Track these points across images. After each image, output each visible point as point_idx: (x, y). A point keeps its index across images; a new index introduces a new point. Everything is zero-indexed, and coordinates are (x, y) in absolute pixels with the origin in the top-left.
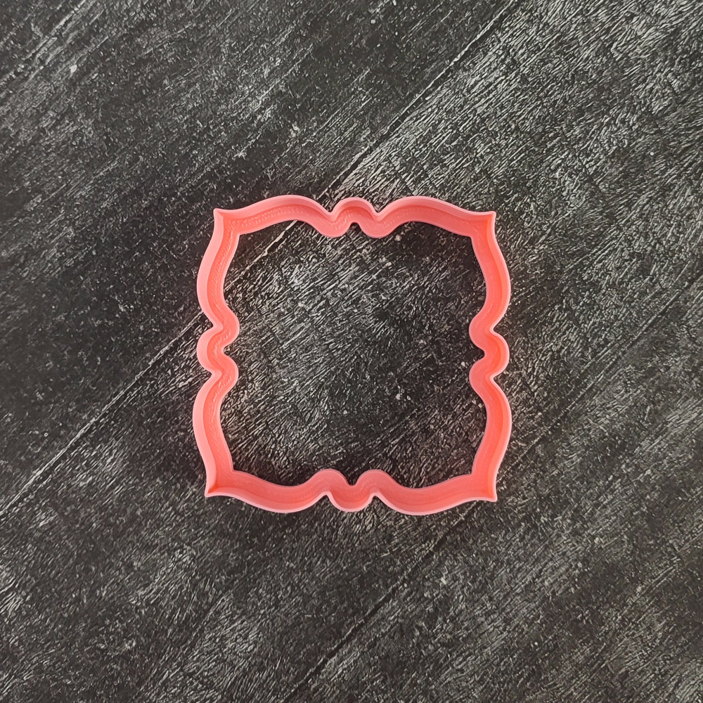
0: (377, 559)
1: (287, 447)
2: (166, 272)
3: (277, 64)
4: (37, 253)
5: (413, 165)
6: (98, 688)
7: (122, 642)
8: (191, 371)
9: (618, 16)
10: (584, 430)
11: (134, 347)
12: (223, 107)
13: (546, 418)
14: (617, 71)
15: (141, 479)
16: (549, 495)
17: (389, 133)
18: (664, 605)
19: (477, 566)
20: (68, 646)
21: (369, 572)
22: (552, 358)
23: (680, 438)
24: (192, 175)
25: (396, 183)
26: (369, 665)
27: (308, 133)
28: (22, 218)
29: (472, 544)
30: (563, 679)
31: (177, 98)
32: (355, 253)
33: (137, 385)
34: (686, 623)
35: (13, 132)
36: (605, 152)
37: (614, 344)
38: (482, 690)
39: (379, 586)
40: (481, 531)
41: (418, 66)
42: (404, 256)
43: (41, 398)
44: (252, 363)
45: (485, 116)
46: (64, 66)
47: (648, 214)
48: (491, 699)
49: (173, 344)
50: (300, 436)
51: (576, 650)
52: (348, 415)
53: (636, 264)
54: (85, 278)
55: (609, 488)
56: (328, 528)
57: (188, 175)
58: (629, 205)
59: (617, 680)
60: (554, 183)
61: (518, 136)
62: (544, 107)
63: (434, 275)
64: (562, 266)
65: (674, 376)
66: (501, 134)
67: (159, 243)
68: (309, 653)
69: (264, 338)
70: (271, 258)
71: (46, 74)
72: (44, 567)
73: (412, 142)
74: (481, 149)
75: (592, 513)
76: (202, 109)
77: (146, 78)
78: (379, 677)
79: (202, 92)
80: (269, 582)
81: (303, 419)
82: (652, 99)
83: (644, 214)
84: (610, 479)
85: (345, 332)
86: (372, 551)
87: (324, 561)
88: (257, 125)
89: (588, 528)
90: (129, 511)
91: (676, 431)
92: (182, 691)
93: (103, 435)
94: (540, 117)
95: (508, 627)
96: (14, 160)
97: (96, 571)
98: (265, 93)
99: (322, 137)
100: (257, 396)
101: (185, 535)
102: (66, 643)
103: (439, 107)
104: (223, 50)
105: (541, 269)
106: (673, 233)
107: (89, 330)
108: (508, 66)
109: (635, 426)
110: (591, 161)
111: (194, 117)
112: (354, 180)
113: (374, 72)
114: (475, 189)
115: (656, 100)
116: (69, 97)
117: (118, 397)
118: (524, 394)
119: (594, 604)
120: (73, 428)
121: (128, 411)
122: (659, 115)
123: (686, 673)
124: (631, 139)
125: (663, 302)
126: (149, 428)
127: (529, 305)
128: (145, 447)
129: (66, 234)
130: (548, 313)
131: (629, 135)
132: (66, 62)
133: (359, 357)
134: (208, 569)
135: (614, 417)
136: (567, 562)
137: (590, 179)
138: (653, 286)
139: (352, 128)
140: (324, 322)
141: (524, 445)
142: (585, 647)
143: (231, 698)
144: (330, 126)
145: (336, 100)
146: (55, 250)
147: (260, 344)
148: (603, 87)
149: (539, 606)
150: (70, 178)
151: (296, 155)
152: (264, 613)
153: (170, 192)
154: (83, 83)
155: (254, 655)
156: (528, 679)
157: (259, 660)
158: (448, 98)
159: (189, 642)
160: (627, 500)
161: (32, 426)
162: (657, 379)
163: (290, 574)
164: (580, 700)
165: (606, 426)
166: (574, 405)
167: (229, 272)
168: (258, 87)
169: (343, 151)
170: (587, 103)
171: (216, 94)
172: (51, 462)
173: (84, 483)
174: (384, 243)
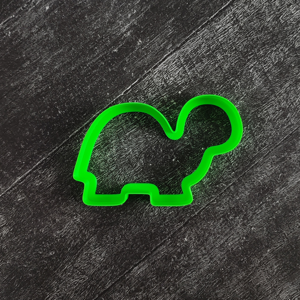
0: (158, 228)
1: (124, 177)
2: (79, 99)
3: (134, 13)
4: (26, 86)
5: (189, 61)
6: (37, 270)
7: (49, 251)
9: (284, 4)
10: (252, 181)
11: (63, 129)
12: (110, 29)
13: (236, 175)
14: (281, 28)
15: (62, 185)
16: (234, 207)
17: (180, 47)
18: (278, 258)
19: (201, 235)
20: (26, 251)
21: (154, 233)
22: (241, 150)
23: (293, 189)
24: (94, 58)
25: (181, 69)
26: (151, 271)
27: (145, 44)
28: (21, 70)
29: (199, 225)
30: (232, 285)
31: (90, 24)
32: (161, 97)
33: (63, 145)
34: (288, 267)
35: (20, 33)
36: (273, 63)
37: (268, 146)
38: (198, 286)
39: (158, 239)
40: (204, 220)
41: (195, 18)
42: (182, 100)
43: (23, 147)
44: (113, 140)
45: (222, 42)
46: (44, 6)
47: (289, 91)
48: (201, 290)
49: (80, 129)
50: (131, 173)
51: (239, 274)
52: (152, 166)
53: (281, 112)
55: (260, 207)
56: (139, 212)
57: (92, 57)
58: (281, 87)
59: (255, 288)
60: (249, 74)
61: (235, 53)
62: (248, 41)
64: (249, 111)
65: (293, 162)
66: (228, 51)
67: (77, 86)
68: (126, 264)
69: (119, 130)
70: (124, 96)
71: (36, 10)
72: (19, 218)
73: (190, 51)
74: (219, 57)
75: (252, 217)
76: (101, 30)
77: (78, 14)
78: (155, 277)
79: (101, 22)
80: (112, 233)
81: (132, 165)
82: (295, 41)
83: (287, 91)
84: (261, 203)
85: (153, 131)
86: (157, 224)
87: (136, 226)
88: (123, 38)
89: (249, 223)
90: (56, 197)
91: (291, 185)
92: (72, 274)
93: (48, 165)
94: (246, 45)
95: (211, 261)
96: (19, 45)
97: (40, 221)
98: (128, 25)
99: (151, 46)
100: (113, 154)
101: (78, 210)
102: (25, 250)
103: (203, 37)
104: (112, 5)
106: (298, 100)
107: (45, 120)
108: (234, 22)
109: (274, 182)
110: (266, 66)
111: (97, 33)
112: (163, 66)
113: (176, 19)
114: (215, 74)
115: (297, 42)
116: (44, 20)
117: (55, 150)
118: (228, 164)
119: (249, 255)
120: (35, 161)
121: (59, 156)
122: (298, 49)
123: (285, 287)
124: (285, 58)
125: (291, 130)
126: (67, 163)
128: (65, 171)
129: (39, 79)
131: (284, 56)
132: (44, 5)
133: (158, 142)
134: (87, 225)
135: (265, 177)
136: (239, 236)
137: (265, 74)
138: (288, 123)
139: (164, 43)
141: (225, 185)
142: (243, 273)
143: (92, 279)
144: (155, 41)
145: (158, 30)
146: (33, 85)
147: (117, 132)
148: (274, 34)
149: (225, 254)
150: (42, 55)
151: (139, 53)
152: (109, 245)
153: (84, 64)
154: (51, 15)
155: (103, 262)
156: (217, 284)
157: (105, 265)
158: (207, 33)
159: (77, 254)
160: (267, 212)
161: (18, 158)
162: (285, 162)
163: (121, 230)
164: (239, 294)
165: (261, 181)
166: (248, 170)
167: (106, 100)
168: (125, 22)
169: (159, 53)
170: (267, 41)
171: (107, 24)
172: (25, 174)
173: (38, 184)
174: (174, 94)
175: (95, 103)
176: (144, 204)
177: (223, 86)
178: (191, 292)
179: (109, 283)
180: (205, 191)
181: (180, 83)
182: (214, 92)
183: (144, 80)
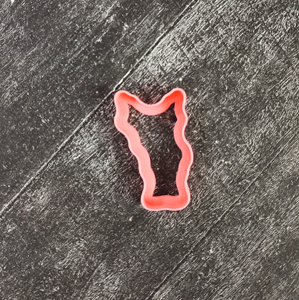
0: (177, 242)
1: (129, 188)
2: (64, 102)
5: (186, 41)
7: (52, 288)
8: (79, 151)
10: (279, 172)
11: (50, 140)
12: (89, 16)
13: (260, 168)
15: (57, 206)
16: (263, 206)
17: (173, 26)
19: (228, 244)
21: (173, 248)
22: (262, 137)
24: (75, 52)
25: (178, 51)
26: (176, 295)
27: (132, 28)
29: (225, 232)
31: (65, 13)
32: (159, 88)
33: (53, 159)
36: (285, 30)
37: (293, 128)
39: (179, 255)
40: (229, 226)
42: (184, 88)
43: (6, 168)
45: (222, 14)
49: (70, 138)
50: (136, 182)
51: (280, 284)
52: (159, 170)
54: (24, 107)
55: (293, 201)
56: (152, 227)
57: (73, 52)
60: (259, 47)
61: (239, 24)
62: (252, 8)
63: (200, 97)
64: (265, 90)
66: (231, 23)
67: (60, 88)
68: (146, 290)
69: (115, 133)
72: (12, 252)
73: (186, 30)
74: (221, 31)
75: (285, 214)
76: (79, 18)
77: (49, 3)
79: (78, 9)
80: (124, 255)
84: (293, 197)
85: (156, 128)
86: (175, 238)
87: (151, 244)
88: (107, 25)
89: (283, 222)
90: (52, 222)
93: (37, 185)
94: (250, 14)
95: (245, 273)
97: (38, 253)
98: (110, 8)
99: (140, 29)
100: (113, 162)
101: (81, 233)
102: (24, 290)
103: (199, 11)
107: (28, 132)
110: (277, 35)
112: (157, 51)
116: (11, 16)
117: (44, 166)
118: (248, 156)
119: (288, 260)
120: (22, 182)
121: (49, 173)
126: (60, 181)
127: (248, 111)
128: (58, 190)
129: (14, 85)
130: (259, 114)
133: (163, 140)
134: (93, 250)
135: (294, 165)
136: (273, 240)
137: (278, 44)
139: (155, 24)
141: (249, 181)
142: (284, 282)
144: (143, 24)
145: (146, 10)
146: (8, 93)
149: (260, 262)
150: (14, 56)
151: (127, 39)
152: (122, 271)
153: (65, 61)
154: (18, 8)
155: (118, 292)
157: (121, 294)
158: (203, 6)
159: (86, 287)
161: (2, 182)
163: (134, 251)
165: (290, 170)
166: (274, 160)
167: (96, 100)
168: (106, 5)
169: (150, 36)
170: (275, 5)
171: (85, 10)
172: (12, 200)
173: (29, 210)
174: (174, 82)
175: (83, 105)
176: (157, 217)
177: (230, 66)
180: (227, 191)
181: (179, 68)
182: (221, 74)
183: (137, 71)
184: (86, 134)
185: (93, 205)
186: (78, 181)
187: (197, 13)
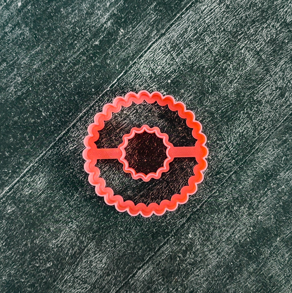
0: (160, 226)
1: (119, 176)
2: (63, 98)
3: (113, 1)
4: (5, 89)
5: (176, 47)
6: (36, 283)
7: (46, 263)
8: (75, 142)
10: (254, 168)
11: (50, 131)
12: (89, 21)
13: (237, 163)
14: (270, 3)
15: (53, 191)
16: (238, 197)
17: (165, 33)
18: (289, 246)
19: (205, 229)
20: (22, 265)
21: (156, 232)
22: (240, 136)
24: (74, 53)
25: (168, 56)
26: (157, 273)
27: (128, 33)
29: (203, 219)
30: (243, 279)
31: (67, 17)
32: (150, 88)
33: (51, 148)
36: (265, 41)
37: (268, 129)
38: (207, 284)
39: (161, 238)
40: (207, 214)
42: (172, 89)
43: (8, 155)
44: (103, 138)
45: (209, 24)
46: (15, 3)
47: (284, 69)
48: (211, 287)
49: (67, 130)
51: (250, 266)
52: (147, 162)
53: (278, 92)
54: (27, 100)
55: (265, 194)
57: (72, 53)
58: (276, 65)
59: (268, 279)
60: (241, 55)
61: (224, 34)
62: (237, 20)
63: (186, 98)
64: (245, 93)
66: (217, 33)
67: (60, 84)
68: (130, 268)
69: (108, 127)
70: (111, 91)
71: (7, 7)
72: (10, 230)
73: (176, 36)
74: (207, 39)
75: (257, 206)
76: (79, 22)
77: (53, 8)
78: (161, 278)
79: (79, 14)
80: (111, 236)
82: (286, 16)
83: (282, 69)
84: (265, 190)
86: (158, 222)
87: (136, 227)
88: (104, 29)
89: (256, 212)
90: (48, 205)
92: (73, 284)
93: (36, 171)
94: (235, 24)
95: (219, 256)
97: (34, 232)
98: (108, 14)
99: (134, 34)
101: (74, 216)
103: (188, 20)
105: (235, 95)
107: (29, 124)
108: (220, 1)
109: (277, 166)
110: (258, 45)
111: (75, 26)
112: (149, 55)
113: (158, 4)
114: (205, 58)
115: (289, 16)
116: (18, 17)
117: (42, 154)
118: (227, 152)
119: (258, 246)
120: (22, 168)
121: (47, 160)
122: (290, 23)
124: (277, 35)
125: (291, 109)
126: (57, 168)
127: (229, 111)
128: (55, 176)
129: (18, 80)
130: (238, 115)
131: (276, 32)
132: (16, 1)
134: (84, 231)
135: (268, 162)
136: (246, 227)
137: (258, 53)
138: (286, 102)
139: (148, 30)
140: (135, 120)
141: (226, 175)
142: (253, 265)
143: (95, 288)
144: (138, 29)
145: (140, 17)
146: (13, 88)
147: (106, 130)
148: (264, 10)
149: (233, 247)
150: (19, 54)
151: (122, 43)
152: (109, 250)
153: (64, 61)
154: (24, 11)
155: (105, 269)
156: (228, 279)
157: (107, 271)
158: (192, 16)
159: (76, 263)
160: (273, 199)
161: (4, 167)
162: (287, 145)
163: (121, 233)
164: (251, 288)
165: (264, 166)
166: (249, 157)
167: (92, 97)
168: (104, 12)
169: (144, 41)
170: (257, 18)
171: (85, 15)
172: (12, 184)
173: (28, 193)
174: (163, 84)
175: (80, 101)
177: (214, 71)
178: (200, 291)
179: (113, 290)
181: (168, 71)
182: (206, 77)
183: (130, 72)
184: (82, 127)
185: (86, 190)
186: (73, 169)
187: (187, 22)
